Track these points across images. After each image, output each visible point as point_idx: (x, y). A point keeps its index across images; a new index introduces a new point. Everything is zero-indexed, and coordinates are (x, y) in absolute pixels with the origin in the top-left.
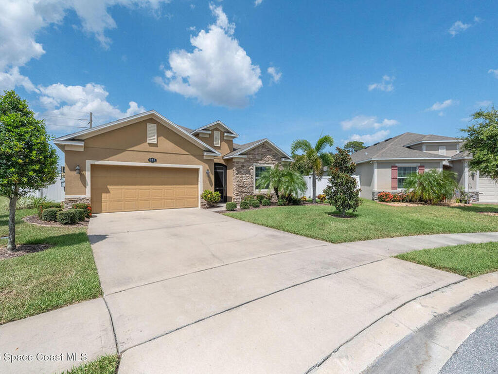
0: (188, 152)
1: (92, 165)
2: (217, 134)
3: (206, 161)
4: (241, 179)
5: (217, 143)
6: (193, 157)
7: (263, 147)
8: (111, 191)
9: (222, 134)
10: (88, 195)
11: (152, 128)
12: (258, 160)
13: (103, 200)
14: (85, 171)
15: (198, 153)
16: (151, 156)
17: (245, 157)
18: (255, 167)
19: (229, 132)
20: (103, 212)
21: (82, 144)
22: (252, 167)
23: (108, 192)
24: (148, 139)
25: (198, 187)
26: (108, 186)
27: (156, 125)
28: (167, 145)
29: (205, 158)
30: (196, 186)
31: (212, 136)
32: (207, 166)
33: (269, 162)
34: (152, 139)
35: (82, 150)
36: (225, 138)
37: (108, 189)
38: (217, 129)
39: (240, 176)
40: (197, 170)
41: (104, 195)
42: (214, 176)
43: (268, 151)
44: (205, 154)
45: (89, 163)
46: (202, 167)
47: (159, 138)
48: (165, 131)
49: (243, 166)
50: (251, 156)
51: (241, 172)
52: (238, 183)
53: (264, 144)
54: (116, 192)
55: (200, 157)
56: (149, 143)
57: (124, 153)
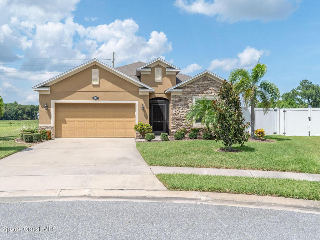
0: (125, 90)
1: (55, 103)
2: (158, 71)
3: (142, 97)
4: (178, 112)
5: (158, 79)
6: (129, 93)
7: (204, 80)
8: (68, 122)
9: (164, 70)
10: (52, 124)
11: (95, 73)
12: (198, 93)
13: (62, 128)
14: (51, 108)
15: (134, 90)
16: (95, 95)
17: (181, 90)
18: (194, 100)
19: (171, 68)
20: (62, 137)
21: (48, 89)
22: (190, 100)
23: (65, 122)
24: (92, 81)
25: (135, 120)
26: (66, 119)
28: (107, 85)
29: (140, 94)
30: (134, 119)
31: (153, 72)
32: (142, 101)
33: (213, 94)
34: (95, 82)
35: (49, 93)
36: (167, 73)
37: (65, 120)
38: (158, 66)
39: (177, 109)
40: (134, 104)
41: (63, 125)
42: (149, 110)
43: (211, 83)
44: (140, 90)
45: (53, 102)
46: (137, 102)
47: (100, 80)
48: (106, 74)
49: (180, 100)
50: (189, 90)
51: (178, 105)
52: (174, 117)
53: (205, 76)
54: (71, 123)
55: (136, 94)
56: (93, 85)
57: (75, 94)
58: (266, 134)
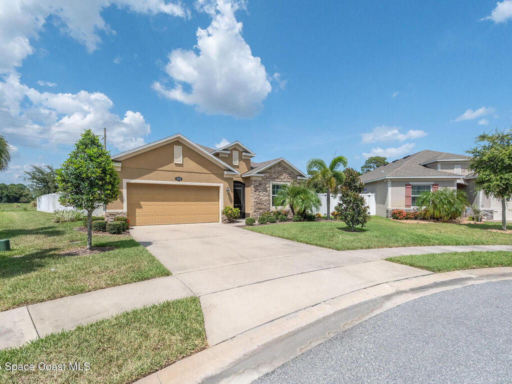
0: (209, 171)
1: (127, 183)
2: (236, 154)
3: (227, 180)
4: (259, 196)
5: (236, 163)
6: (214, 176)
7: (279, 166)
8: (143, 207)
9: (240, 153)
10: (125, 210)
11: (178, 150)
12: (274, 178)
13: (136, 214)
14: (122, 188)
15: (219, 172)
16: (178, 175)
17: (263, 175)
18: (271, 185)
19: (246, 152)
20: (137, 225)
21: (120, 165)
22: (268, 185)
23: (141, 207)
24: (175, 159)
25: (219, 204)
26: (141, 202)
27: (181, 147)
28: (191, 165)
29: (225, 176)
30: (217, 203)
31: (231, 155)
32: (227, 185)
33: (285, 180)
34: (179, 160)
35: (120, 170)
36: (243, 158)
38: (235, 149)
39: (258, 193)
40: (218, 188)
41: (138, 210)
42: (233, 194)
43: (284, 169)
44: (225, 173)
45: (125, 181)
46: (222, 185)
47: (184, 159)
48: (190, 152)
49: (260, 184)
50: (268, 175)
51: (258, 189)
52: (256, 200)
53: (280, 163)
54: (147, 207)
55: (221, 176)
56: (175, 164)
57: (154, 173)
58: (321, 216)
